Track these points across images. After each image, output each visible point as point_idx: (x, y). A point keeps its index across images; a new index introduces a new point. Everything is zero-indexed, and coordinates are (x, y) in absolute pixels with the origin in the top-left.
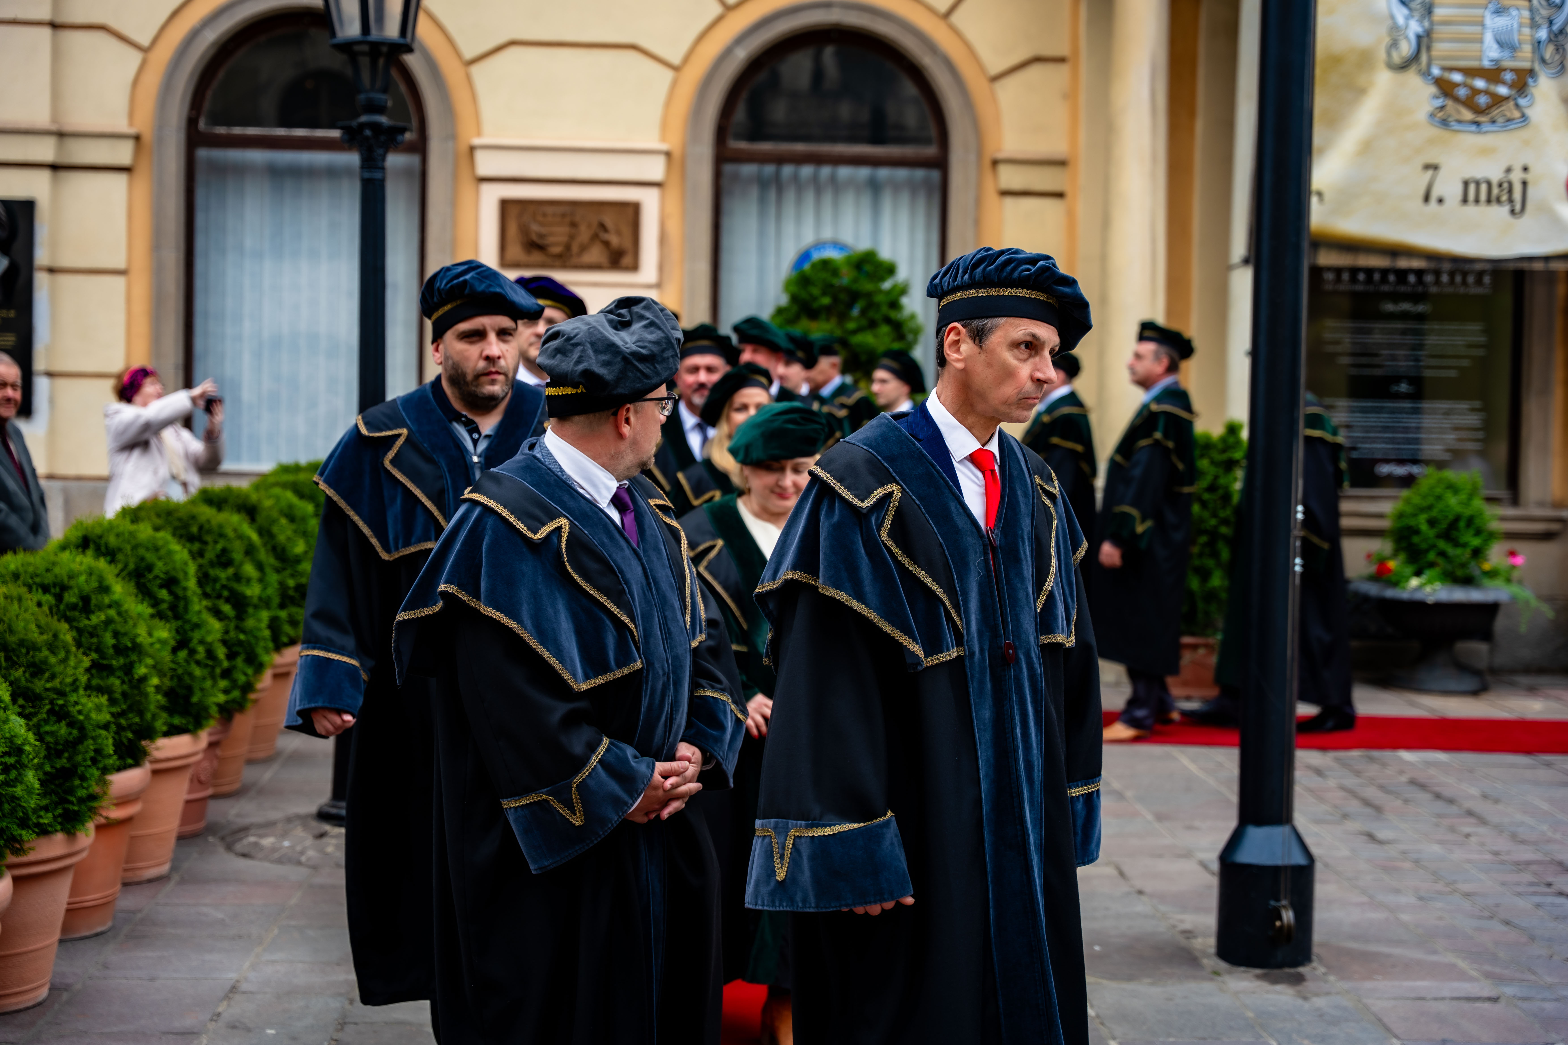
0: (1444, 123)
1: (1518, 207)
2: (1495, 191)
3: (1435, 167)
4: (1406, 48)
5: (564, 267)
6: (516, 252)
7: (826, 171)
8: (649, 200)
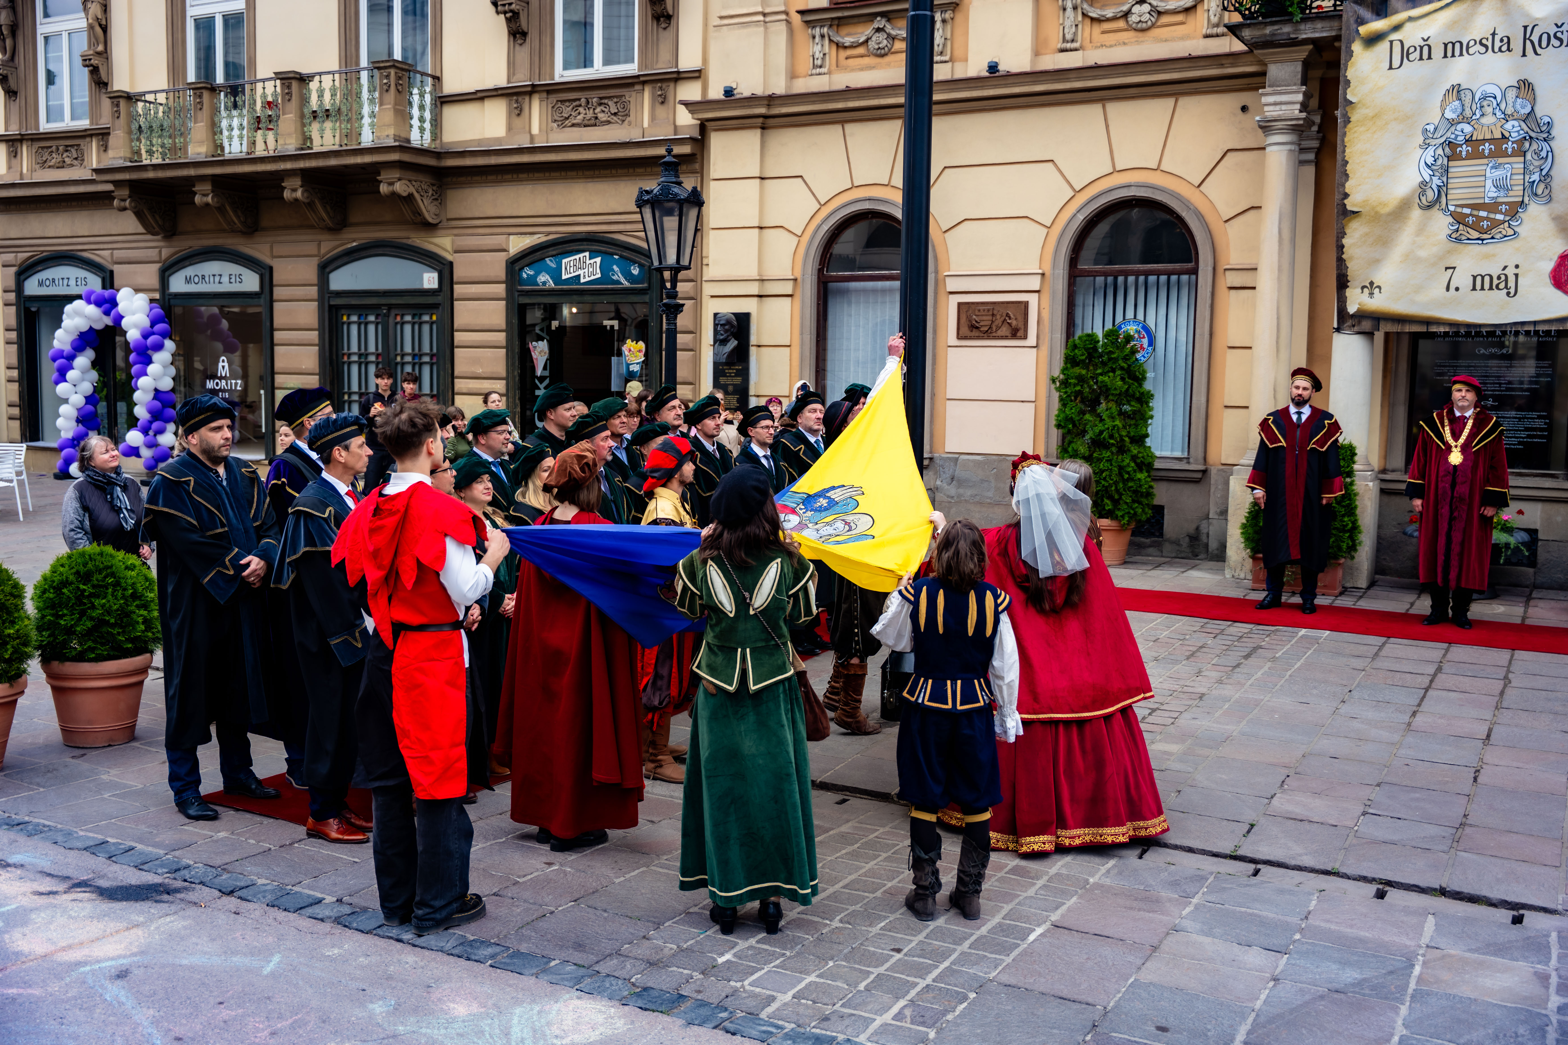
0: (1458, 240)
1: (1512, 291)
2: (1495, 282)
3: (1454, 268)
4: (1431, 195)
5: (989, 338)
6: (965, 330)
7: (1131, 279)
8: (1033, 300)
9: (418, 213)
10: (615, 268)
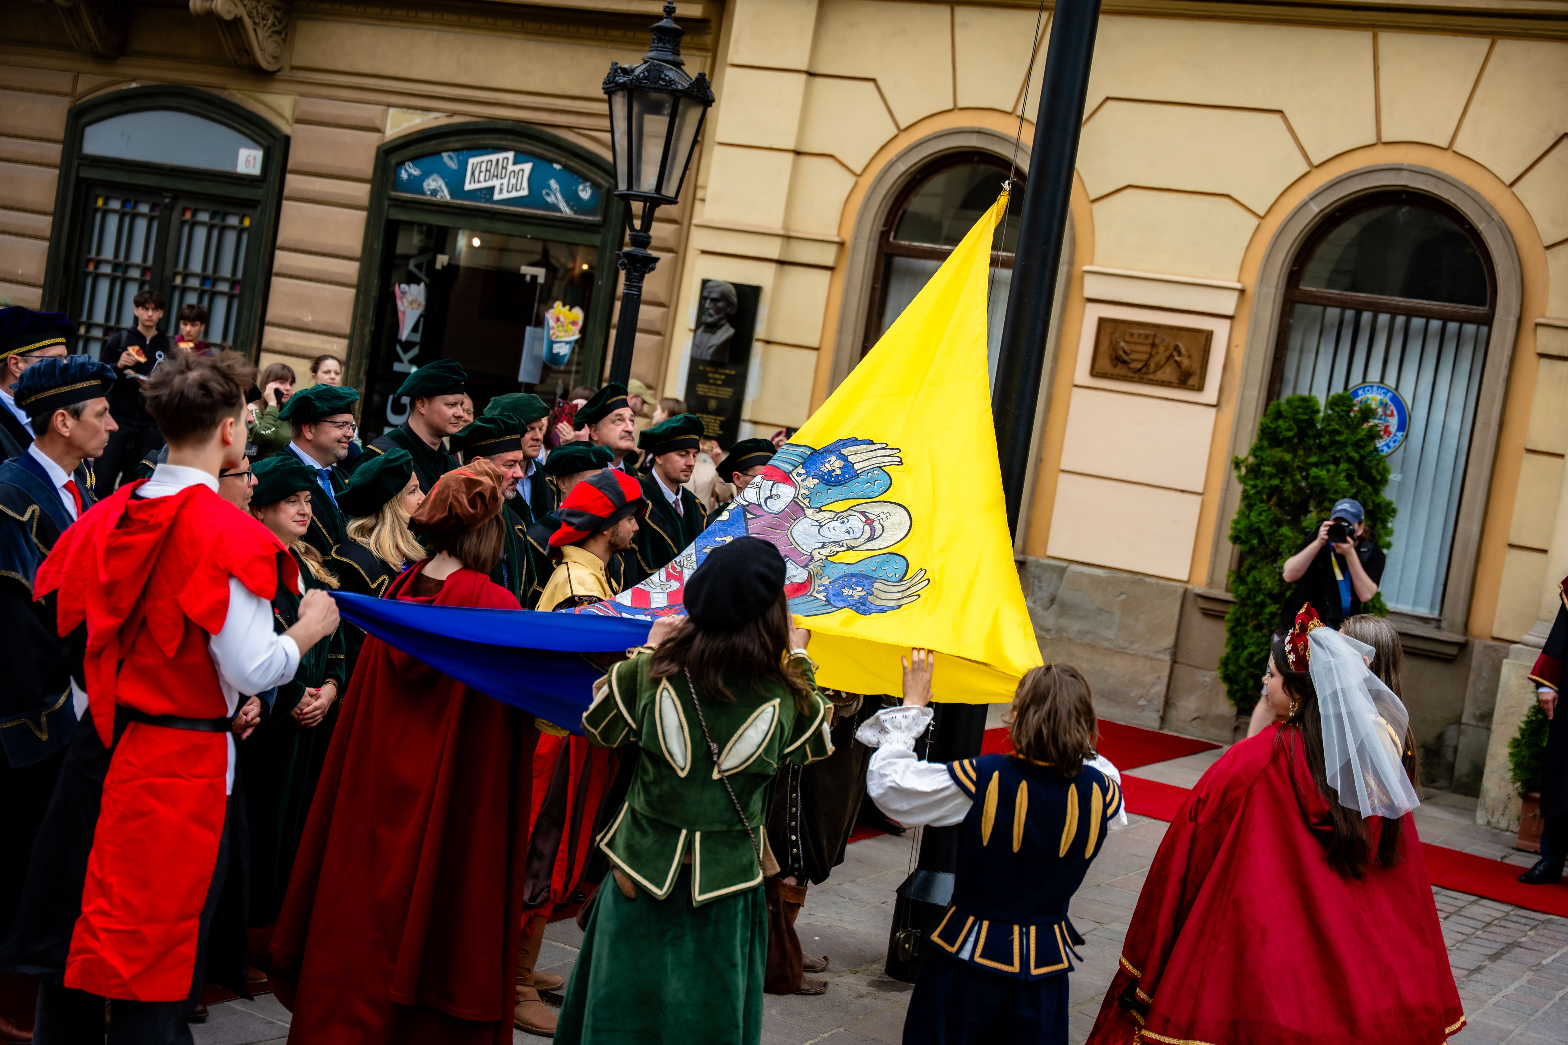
5: (1141, 381)
6: (1105, 363)
7: (1384, 318)
8: (1220, 330)
9: (247, 51)
10: (553, 183)
